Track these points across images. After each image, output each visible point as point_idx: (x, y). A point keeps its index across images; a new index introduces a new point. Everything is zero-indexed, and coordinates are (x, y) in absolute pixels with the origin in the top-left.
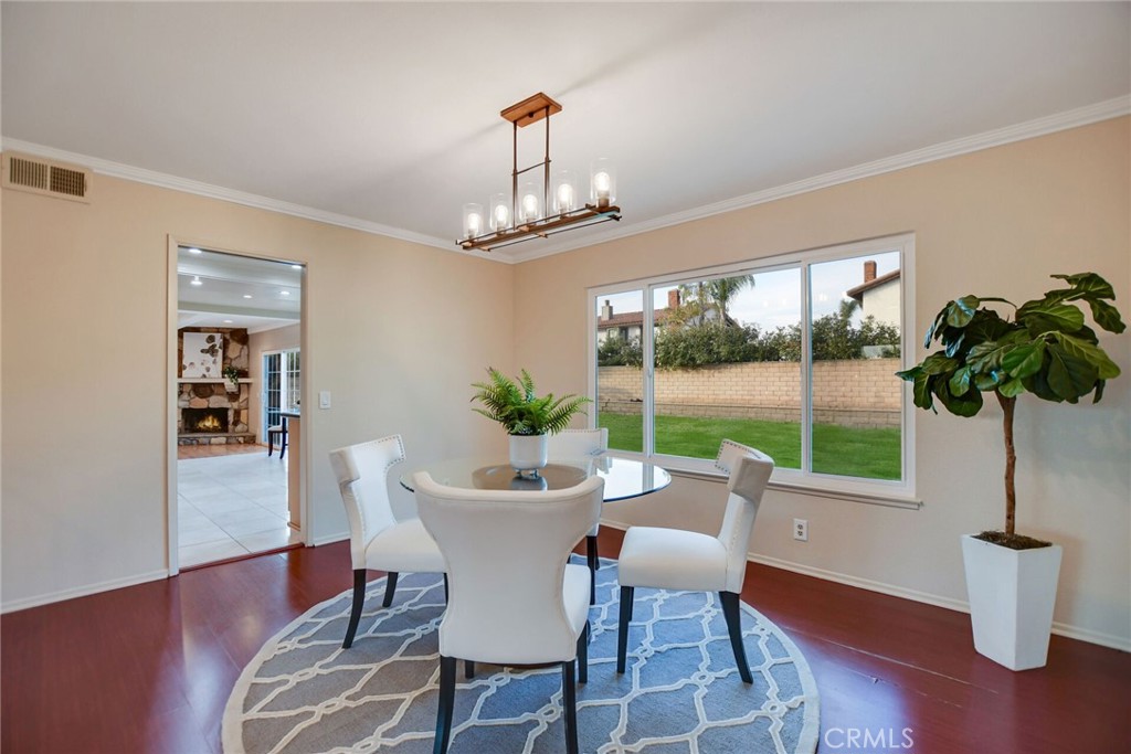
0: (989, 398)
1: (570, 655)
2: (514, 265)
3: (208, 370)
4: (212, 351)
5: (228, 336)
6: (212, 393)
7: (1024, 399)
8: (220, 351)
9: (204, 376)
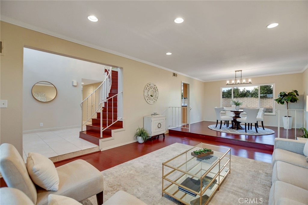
0: (285, 102)
1: (256, 123)
2: (204, 83)
7: (289, 102)
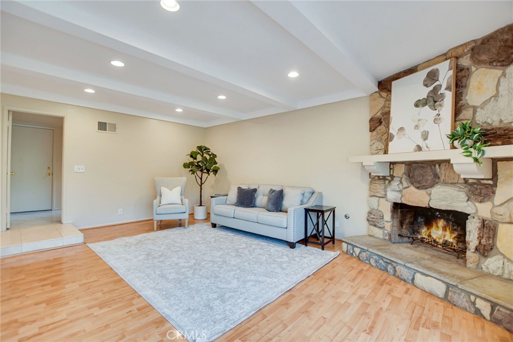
3: (425, 136)
4: (433, 100)
5: (465, 62)
6: (436, 179)
8: (449, 97)
9: (419, 148)
